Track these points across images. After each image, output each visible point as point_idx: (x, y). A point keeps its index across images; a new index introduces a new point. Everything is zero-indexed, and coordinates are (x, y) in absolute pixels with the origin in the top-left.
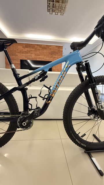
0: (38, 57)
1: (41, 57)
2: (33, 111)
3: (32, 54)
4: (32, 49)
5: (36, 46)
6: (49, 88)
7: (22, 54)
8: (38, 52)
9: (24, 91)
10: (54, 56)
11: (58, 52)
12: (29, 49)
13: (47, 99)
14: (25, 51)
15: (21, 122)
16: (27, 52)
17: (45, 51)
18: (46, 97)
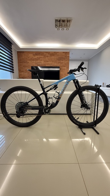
0: (47, 63)
1: (49, 63)
2: (51, 105)
3: (41, 60)
4: (41, 56)
5: (45, 54)
6: (59, 93)
7: (33, 61)
8: (47, 59)
9: (46, 95)
10: (61, 62)
11: (65, 58)
12: (38, 56)
13: (57, 98)
14: (35, 59)
15: (45, 110)
16: (37, 59)
17: (53, 57)
18: (57, 97)
